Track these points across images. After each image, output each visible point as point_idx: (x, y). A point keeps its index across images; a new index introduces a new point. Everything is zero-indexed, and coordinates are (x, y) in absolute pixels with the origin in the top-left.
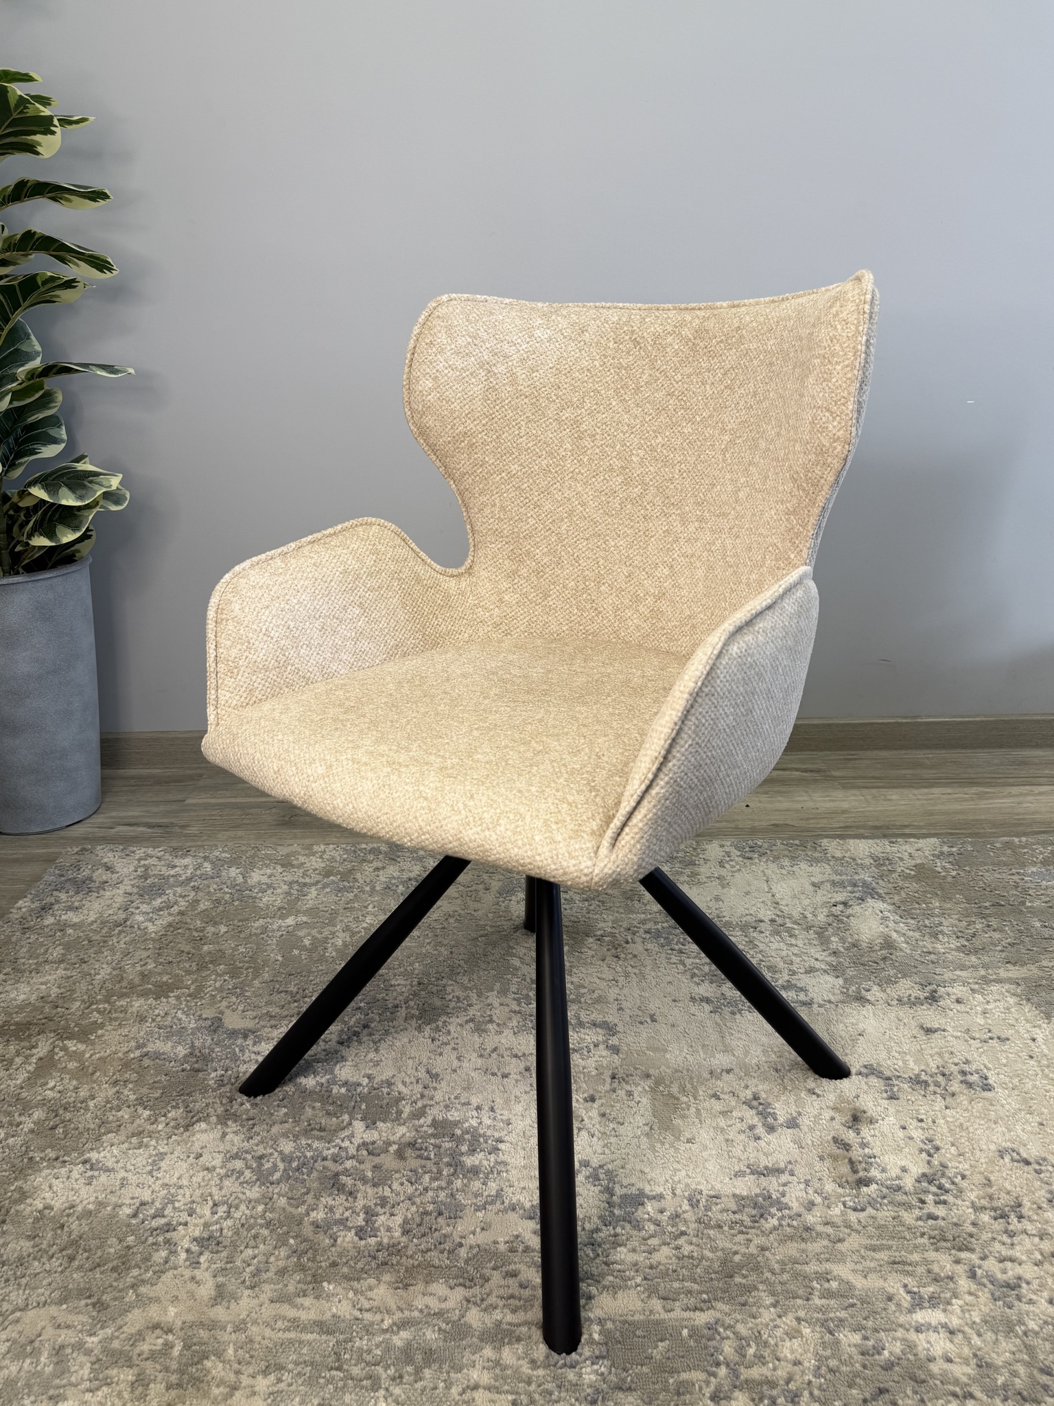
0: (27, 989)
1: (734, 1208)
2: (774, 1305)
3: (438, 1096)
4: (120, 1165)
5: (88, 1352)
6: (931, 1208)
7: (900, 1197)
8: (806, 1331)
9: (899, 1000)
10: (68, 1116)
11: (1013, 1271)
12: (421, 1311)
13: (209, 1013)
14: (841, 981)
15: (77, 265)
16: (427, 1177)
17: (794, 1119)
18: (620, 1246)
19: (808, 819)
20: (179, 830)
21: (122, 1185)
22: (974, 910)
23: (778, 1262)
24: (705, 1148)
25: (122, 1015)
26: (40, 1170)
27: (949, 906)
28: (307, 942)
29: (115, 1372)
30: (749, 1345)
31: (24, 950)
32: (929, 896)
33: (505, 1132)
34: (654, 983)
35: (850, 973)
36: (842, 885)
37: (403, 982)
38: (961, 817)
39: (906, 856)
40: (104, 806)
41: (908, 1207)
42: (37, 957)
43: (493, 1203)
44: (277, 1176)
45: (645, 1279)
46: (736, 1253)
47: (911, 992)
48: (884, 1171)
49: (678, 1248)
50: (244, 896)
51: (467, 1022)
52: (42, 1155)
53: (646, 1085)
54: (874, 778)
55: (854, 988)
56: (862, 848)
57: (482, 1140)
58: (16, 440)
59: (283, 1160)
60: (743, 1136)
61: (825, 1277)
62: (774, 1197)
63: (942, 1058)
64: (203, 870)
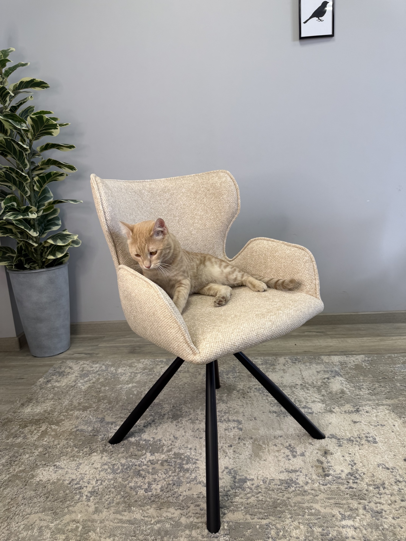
0: (40, 408)
1: (279, 484)
2: (291, 518)
3: (177, 445)
4: (66, 467)
5: (50, 529)
6: (351, 485)
7: (340, 481)
8: (302, 527)
9: (345, 412)
10: (50, 450)
11: (379, 507)
12: (165, 517)
13: (100, 416)
14: (324, 405)
15: (65, 169)
16: (171, 472)
17: (303, 453)
18: (237, 496)
19: (317, 349)
20: (95, 355)
21: (66, 474)
22: (376, 380)
23: (293, 503)
24: (270, 463)
25: (71, 417)
26: (39, 468)
27: (366, 379)
28: (135, 392)
29: (58, 536)
30: (280, 532)
31: (40, 395)
32: (359, 375)
33: (199, 457)
34: (256, 406)
35: (328, 402)
36: (328, 372)
37: (167, 406)
38: (373, 347)
39: (352, 361)
40: (71, 347)
41: (343, 484)
42: (44, 398)
43: (193, 481)
44: (119, 471)
45: (245, 508)
46: (278, 499)
47: (349, 409)
48: (335, 471)
49: (257, 497)
50: (115, 377)
51: (189, 420)
52: (40, 463)
53: (251, 441)
54: (343, 334)
55: (329, 408)
56: (336, 359)
57: (191, 459)
58: (45, 225)
59: (121, 466)
60: (284, 459)
61: (310, 508)
62: (294, 480)
63: (359, 432)
64: (102, 368)
